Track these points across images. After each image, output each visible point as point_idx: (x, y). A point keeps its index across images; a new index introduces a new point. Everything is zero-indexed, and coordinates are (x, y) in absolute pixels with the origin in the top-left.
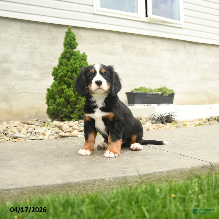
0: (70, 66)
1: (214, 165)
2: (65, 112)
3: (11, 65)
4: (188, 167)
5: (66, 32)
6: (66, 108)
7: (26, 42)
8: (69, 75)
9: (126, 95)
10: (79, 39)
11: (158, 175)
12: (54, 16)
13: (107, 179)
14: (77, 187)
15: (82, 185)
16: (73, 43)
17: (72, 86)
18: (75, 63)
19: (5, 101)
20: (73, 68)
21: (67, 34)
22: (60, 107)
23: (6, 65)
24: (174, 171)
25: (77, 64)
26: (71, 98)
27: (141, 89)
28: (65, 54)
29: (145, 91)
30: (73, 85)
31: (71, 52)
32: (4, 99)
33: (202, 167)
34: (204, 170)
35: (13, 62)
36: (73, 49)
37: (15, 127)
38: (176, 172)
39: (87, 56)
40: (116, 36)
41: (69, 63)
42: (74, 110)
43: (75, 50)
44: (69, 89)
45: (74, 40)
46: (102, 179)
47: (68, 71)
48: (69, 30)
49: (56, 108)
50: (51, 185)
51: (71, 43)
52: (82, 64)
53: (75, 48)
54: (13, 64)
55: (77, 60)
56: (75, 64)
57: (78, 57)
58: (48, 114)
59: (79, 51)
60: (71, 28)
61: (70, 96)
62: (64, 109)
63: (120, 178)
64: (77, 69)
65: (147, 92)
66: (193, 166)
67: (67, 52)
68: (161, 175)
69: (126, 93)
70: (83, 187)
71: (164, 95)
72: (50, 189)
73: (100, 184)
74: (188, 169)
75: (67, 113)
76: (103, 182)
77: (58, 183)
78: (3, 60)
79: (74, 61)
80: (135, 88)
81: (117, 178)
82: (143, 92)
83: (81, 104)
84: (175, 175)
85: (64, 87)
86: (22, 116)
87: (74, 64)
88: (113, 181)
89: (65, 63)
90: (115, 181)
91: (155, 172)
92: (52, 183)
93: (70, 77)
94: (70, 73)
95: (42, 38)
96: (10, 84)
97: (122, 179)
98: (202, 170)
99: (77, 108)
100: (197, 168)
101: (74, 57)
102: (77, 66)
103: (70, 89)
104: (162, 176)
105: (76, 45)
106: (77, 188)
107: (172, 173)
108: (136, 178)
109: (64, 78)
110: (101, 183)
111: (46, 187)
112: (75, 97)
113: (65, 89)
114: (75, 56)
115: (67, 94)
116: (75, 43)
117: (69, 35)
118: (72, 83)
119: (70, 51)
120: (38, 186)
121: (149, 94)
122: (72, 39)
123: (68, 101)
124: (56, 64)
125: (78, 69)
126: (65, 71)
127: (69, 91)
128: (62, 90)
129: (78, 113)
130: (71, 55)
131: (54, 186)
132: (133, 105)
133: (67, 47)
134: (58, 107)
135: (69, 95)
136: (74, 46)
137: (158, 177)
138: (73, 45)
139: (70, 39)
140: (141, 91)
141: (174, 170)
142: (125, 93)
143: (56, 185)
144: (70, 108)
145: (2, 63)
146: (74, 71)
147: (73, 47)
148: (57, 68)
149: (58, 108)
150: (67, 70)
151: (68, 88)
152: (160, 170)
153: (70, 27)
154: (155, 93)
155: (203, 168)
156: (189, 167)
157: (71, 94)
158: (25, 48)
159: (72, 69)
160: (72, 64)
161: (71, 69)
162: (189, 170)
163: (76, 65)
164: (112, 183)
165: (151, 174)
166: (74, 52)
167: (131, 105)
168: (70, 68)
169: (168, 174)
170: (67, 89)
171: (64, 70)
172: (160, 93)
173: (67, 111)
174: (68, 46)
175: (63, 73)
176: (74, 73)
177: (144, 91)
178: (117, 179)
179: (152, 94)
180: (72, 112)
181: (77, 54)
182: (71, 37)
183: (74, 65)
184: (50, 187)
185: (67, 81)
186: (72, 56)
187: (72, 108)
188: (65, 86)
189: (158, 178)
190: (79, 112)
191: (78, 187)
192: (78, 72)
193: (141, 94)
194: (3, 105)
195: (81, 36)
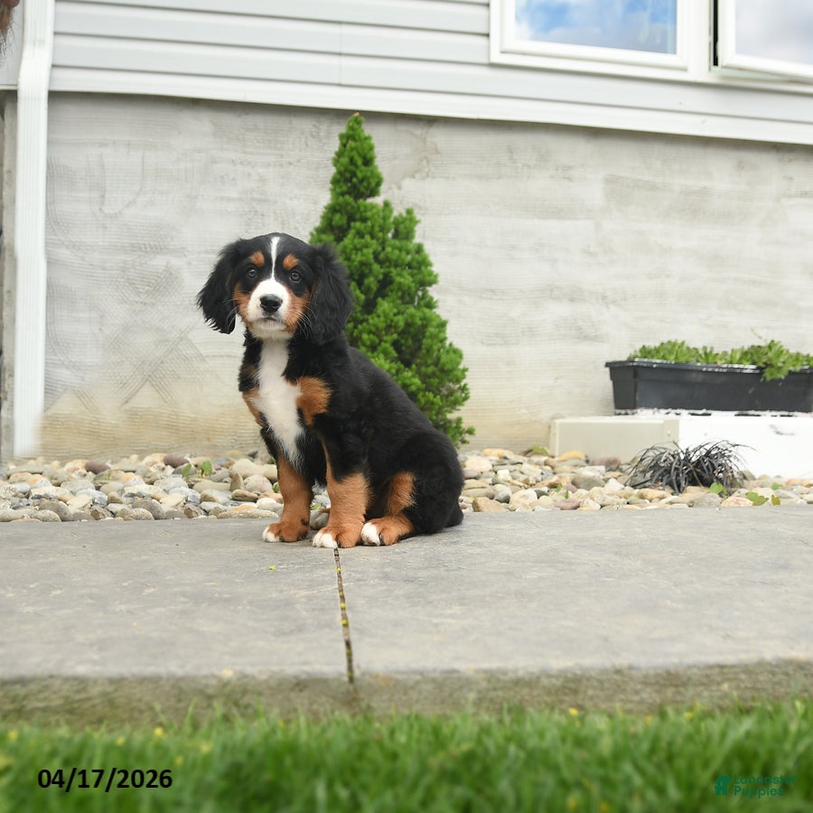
1: (367, 678)
3: (176, 262)
4: (217, 673)
5: (341, 136)
7: (233, 179)
9: (607, 370)
10: (428, 162)
11: (61, 691)
12: (337, 81)
18: (359, 246)
19: (153, 385)
20: (349, 268)
21: (344, 141)
23: (159, 262)
24: (143, 680)
25: (365, 251)
28: (330, 215)
29: (682, 360)
31: (353, 207)
32: (150, 379)
33: (294, 681)
34: (305, 694)
35: (183, 248)
36: (359, 195)
38: (154, 686)
39: (417, 222)
40: (583, 147)
41: (338, 248)
43: (370, 201)
45: (368, 162)
48: (352, 128)
51: (354, 174)
52: (389, 249)
53: (373, 192)
54: (186, 256)
55: (368, 237)
56: (360, 253)
57: (373, 227)
59: (387, 204)
60: (362, 118)
64: (367, 271)
65: (692, 361)
66: (249, 670)
67: (337, 208)
68: (79, 691)
69: (608, 365)
71: (768, 375)
74: (214, 682)
78: (150, 245)
79: (357, 241)
80: (644, 347)
82: (671, 360)
84: (149, 698)
86: (209, 439)
87: (357, 249)
95: (290, 163)
96: (173, 327)
98: (293, 695)
100: (266, 681)
101: (358, 225)
102: (364, 258)
114: (364, 220)
116: (369, 174)
117: (351, 144)
119: (347, 204)
121: (699, 371)
122: (359, 161)
125: (371, 271)
130: (351, 218)
132: (629, 411)
133: (338, 190)
136: (365, 184)
137: (62, 697)
138: (362, 181)
139: (352, 161)
140: (664, 358)
142: (604, 364)
145: (147, 252)
146: (356, 277)
147: (362, 189)
153: (357, 118)
154: (723, 365)
155: (298, 684)
156: (227, 674)
158: (229, 199)
160: (348, 250)
162: (225, 684)
163: (363, 255)
165: (32, 680)
166: (362, 209)
167: (623, 412)
169: (111, 693)
172: (749, 368)
174: (341, 187)
176: (353, 286)
177: (676, 358)
179: (713, 372)
182: (354, 154)
183: (353, 257)
186: (352, 224)
192: (371, 282)
193: (662, 369)
194: (146, 399)
195: (437, 152)
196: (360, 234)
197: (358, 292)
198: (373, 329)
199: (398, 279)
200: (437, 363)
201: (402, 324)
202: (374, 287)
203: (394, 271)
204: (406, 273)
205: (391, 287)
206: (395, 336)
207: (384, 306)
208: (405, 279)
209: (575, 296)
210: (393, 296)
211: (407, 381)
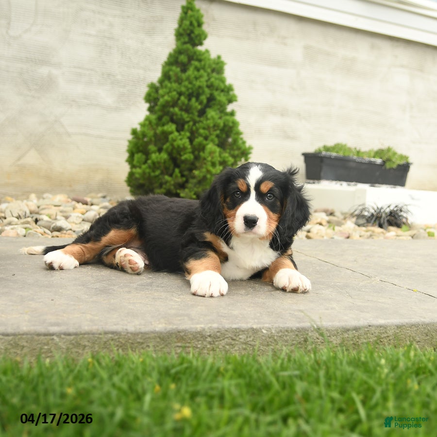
0: (186, 83)
2: (168, 184)
3: (55, 72)
5: (183, 8)
6: (171, 175)
8: (183, 104)
9: (302, 158)
11: (375, 333)
13: (264, 331)
14: (198, 341)
15: (209, 339)
16: (197, 32)
17: (186, 127)
18: (197, 76)
19: (36, 150)
20: (192, 88)
21: (185, 10)
22: (158, 172)
25: (202, 79)
26: (182, 153)
27: (337, 147)
28: (176, 55)
29: (347, 154)
30: (189, 126)
31: (191, 52)
32: (35, 146)
35: (59, 63)
36: (194, 45)
37: (55, 206)
38: (416, 329)
39: (225, 64)
41: (184, 76)
42: (187, 181)
43: (199, 48)
44: (180, 134)
45: (200, 25)
46: (253, 329)
47: (180, 94)
49: (149, 173)
50: (142, 333)
51: (192, 32)
52: (212, 80)
53: (201, 44)
55: (202, 72)
56: (198, 81)
57: (205, 65)
58: (129, 185)
59: (207, 51)
61: (180, 150)
62: (167, 178)
63: (292, 331)
64: (201, 91)
65: (351, 155)
67: (182, 51)
68: (383, 333)
69: (303, 154)
70: (210, 343)
71: (388, 166)
72: (138, 340)
73: (249, 339)
75: (172, 187)
76: (254, 337)
77: (157, 329)
79: (196, 73)
80: (325, 146)
81: (287, 331)
82: (341, 154)
83: (204, 170)
84: (414, 335)
85: (170, 129)
86: (70, 186)
87: (196, 78)
88: (277, 336)
89: (176, 75)
90: (280, 337)
91: (370, 326)
92: (144, 329)
93: (184, 108)
94: (185, 98)
95: (128, 17)
96: (51, 113)
97: (297, 333)
99: (194, 177)
101: (197, 63)
102: (201, 84)
103: (182, 133)
104: (385, 335)
105: (203, 37)
106: (197, 343)
107: (408, 331)
108: (328, 335)
109: (172, 110)
110: (250, 337)
111: (129, 335)
112: (193, 152)
113: (171, 133)
114: (200, 61)
115: (175, 144)
116: (201, 32)
117: (190, 13)
118: (188, 122)
119: (187, 50)
120: (113, 333)
121: (354, 161)
122: (195, 24)
123: (175, 160)
124: (155, 75)
125: (203, 92)
126: (174, 93)
127: (180, 137)
128: (165, 135)
129: (195, 189)
130: (191, 58)
131: (147, 336)
132: (316, 181)
133: (182, 40)
134: (154, 171)
135: (179, 146)
136: (198, 38)
137: (376, 336)
138: (197, 36)
139: (191, 24)
140: (337, 152)
141: (412, 325)
142: (301, 153)
143: (152, 332)
144: (179, 175)
145: (36, 64)
146: (195, 94)
147: (197, 42)
148: (158, 85)
149: (152, 174)
150: (179, 90)
151: (178, 130)
152: (381, 322)
154: (367, 159)
157: (184, 145)
158: (90, 35)
159: (190, 91)
160: (191, 78)
161: (188, 89)
163: (200, 82)
164: (275, 340)
165: (361, 328)
166: (198, 53)
167: (311, 181)
168: (185, 86)
169: (398, 333)
170: (176, 134)
171: (172, 90)
172: (379, 161)
173: (172, 182)
175: (169, 96)
176: (194, 100)
177: (344, 153)
178: (286, 333)
179: (361, 162)
180: (182, 186)
181: (202, 57)
182: (193, 19)
183: (194, 82)
184: (140, 336)
185: (176, 115)
186: (193, 62)
187: (182, 176)
188: (172, 127)
189: (375, 338)
190: (197, 186)
191: (200, 342)
192: (204, 98)
193: (337, 159)
194: (32, 158)
195: (214, 20)
196: (198, 70)
197: (197, 104)
198: (206, 127)
199: (218, 98)
200: (239, 149)
201: (222, 125)
202: (205, 101)
203: (216, 93)
204: (222, 94)
205: (213, 102)
206: (218, 132)
207: (212, 113)
208: (222, 98)
209: (284, 113)
210: (216, 107)
211: (227, 159)
